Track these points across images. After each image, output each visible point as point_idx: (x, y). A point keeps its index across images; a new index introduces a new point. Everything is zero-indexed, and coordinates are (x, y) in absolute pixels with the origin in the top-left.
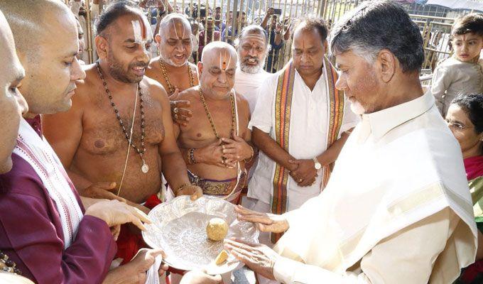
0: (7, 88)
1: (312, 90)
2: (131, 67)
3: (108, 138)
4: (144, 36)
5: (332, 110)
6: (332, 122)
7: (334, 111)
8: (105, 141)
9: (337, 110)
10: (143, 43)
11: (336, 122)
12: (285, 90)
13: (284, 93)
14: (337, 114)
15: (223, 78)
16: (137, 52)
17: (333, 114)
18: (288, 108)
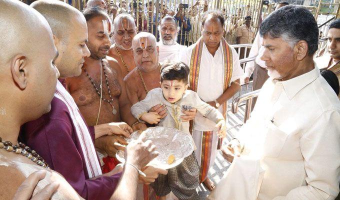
0: (51, 62)
1: (213, 56)
2: (100, 49)
3: (87, 94)
4: (109, 30)
5: (226, 69)
6: (226, 76)
7: (227, 70)
8: (86, 96)
9: (229, 69)
10: (108, 34)
11: (228, 76)
12: (196, 57)
13: (196, 59)
14: (229, 71)
15: (145, 54)
16: (104, 39)
17: (226, 72)
18: (198, 68)
